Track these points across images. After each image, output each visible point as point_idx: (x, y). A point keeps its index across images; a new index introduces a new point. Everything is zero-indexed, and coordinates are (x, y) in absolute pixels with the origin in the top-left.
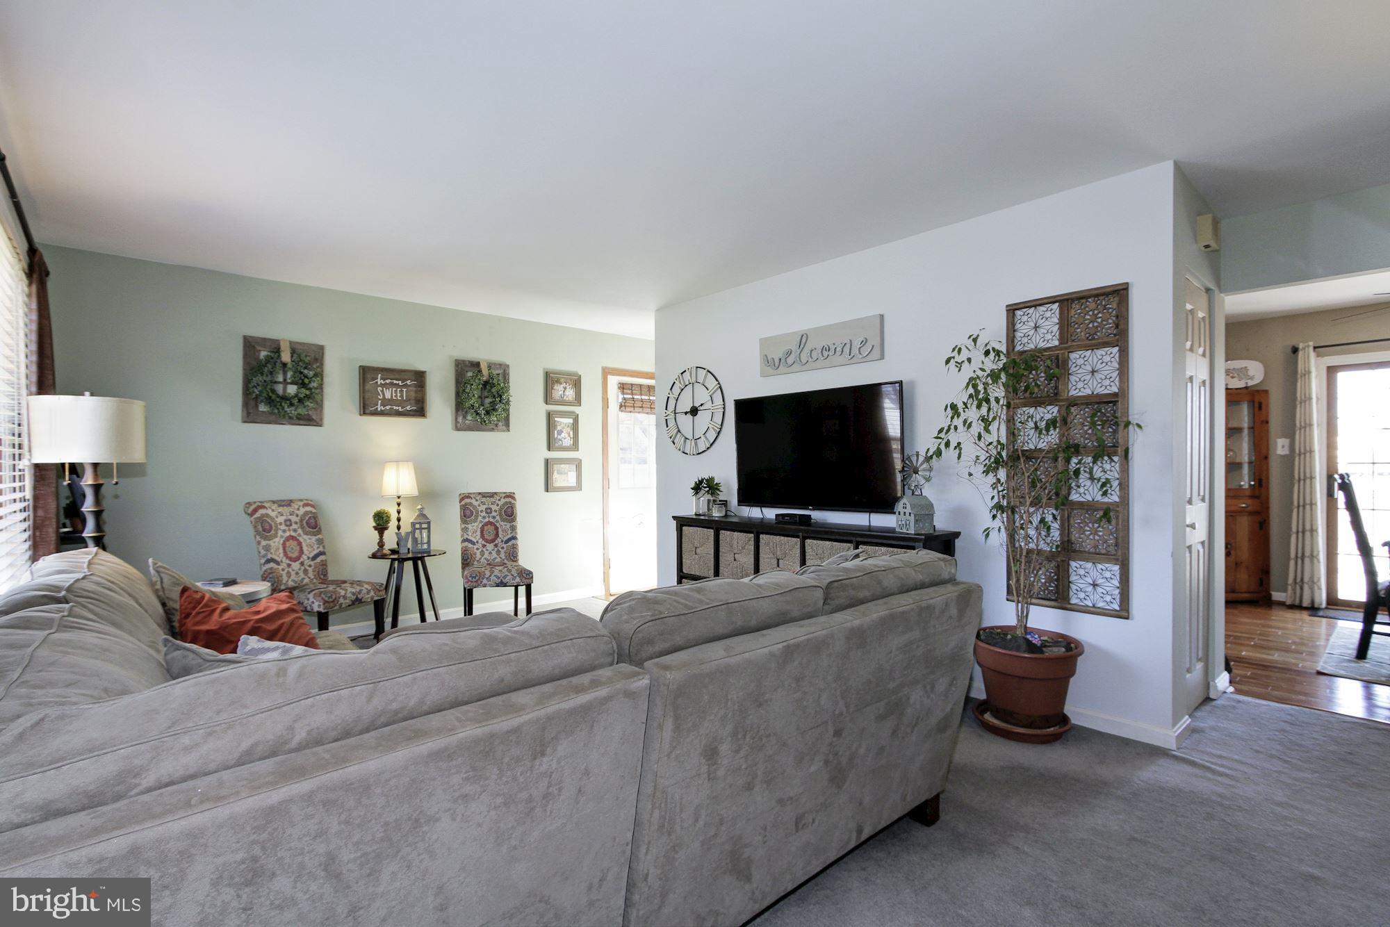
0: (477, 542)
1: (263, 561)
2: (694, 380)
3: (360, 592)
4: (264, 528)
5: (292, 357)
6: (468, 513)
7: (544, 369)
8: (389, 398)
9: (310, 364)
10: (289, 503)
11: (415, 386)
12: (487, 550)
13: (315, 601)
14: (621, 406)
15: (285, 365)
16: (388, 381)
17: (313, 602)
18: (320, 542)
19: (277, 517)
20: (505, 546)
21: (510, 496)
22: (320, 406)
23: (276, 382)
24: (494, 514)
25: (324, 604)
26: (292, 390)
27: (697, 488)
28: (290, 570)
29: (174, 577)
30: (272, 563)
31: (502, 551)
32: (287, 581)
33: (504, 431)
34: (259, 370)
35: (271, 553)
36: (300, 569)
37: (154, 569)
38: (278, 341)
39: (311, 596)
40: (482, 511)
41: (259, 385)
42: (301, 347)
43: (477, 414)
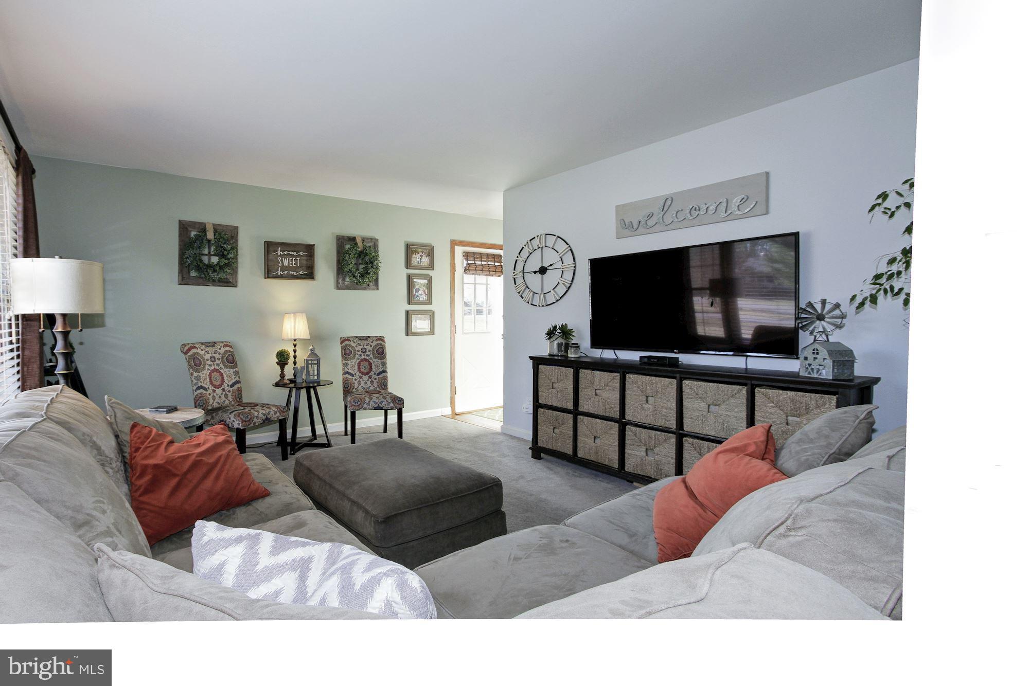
0: (355, 374)
1: (195, 388)
2: (543, 245)
3: (269, 414)
4: (195, 363)
5: (215, 235)
6: (348, 352)
7: (405, 242)
8: (287, 265)
9: (228, 240)
10: (214, 344)
11: (306, 256)
12: (363, 380)
13: (235, 420)
14: (465, 270)
15: (209, 241)
16: (286, 253)
17: (234, 421)
18: (237, 373)
19: (205, 355)
20: (377, 377)
21: (381, 339)
22: (235, 271)
23: (203, 255)
24: (368, 353)
25: (242, 423)
26: (215, 260)
27: (551, 334)
28: (215, 394)
29: (126, 411)
30: (201, 390)
31: (375, 381)
32: (213, 403)
33: (374, 289)
34: (190, 246)
35: (201, 382)
36: (222, 394)
37: (108, 404)
38: (205, 223)
39: (232, 416)
40: (358, 351)
41: (190, 257)
42: (221, 228)
43: (354, 276)
